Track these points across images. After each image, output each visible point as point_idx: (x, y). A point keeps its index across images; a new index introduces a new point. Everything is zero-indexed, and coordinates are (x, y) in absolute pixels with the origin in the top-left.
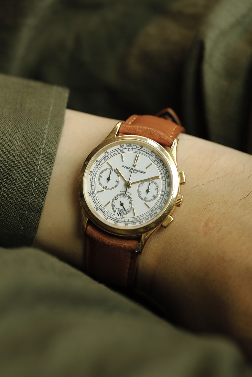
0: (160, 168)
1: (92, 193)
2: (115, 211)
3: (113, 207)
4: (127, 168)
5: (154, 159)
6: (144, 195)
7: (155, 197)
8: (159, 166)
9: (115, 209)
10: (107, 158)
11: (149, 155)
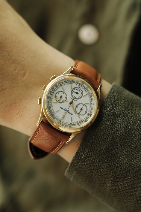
0: (51, 108)
1: (92, 104)
2: (82, 90)
3: (82, 93)
4: (70, 113)
5: (54, 114)
6: (64, 95)
7: (58, 92)
8: (52, 110)
9: (81, 92)
10: (80, 122)
11: (56, 117)
